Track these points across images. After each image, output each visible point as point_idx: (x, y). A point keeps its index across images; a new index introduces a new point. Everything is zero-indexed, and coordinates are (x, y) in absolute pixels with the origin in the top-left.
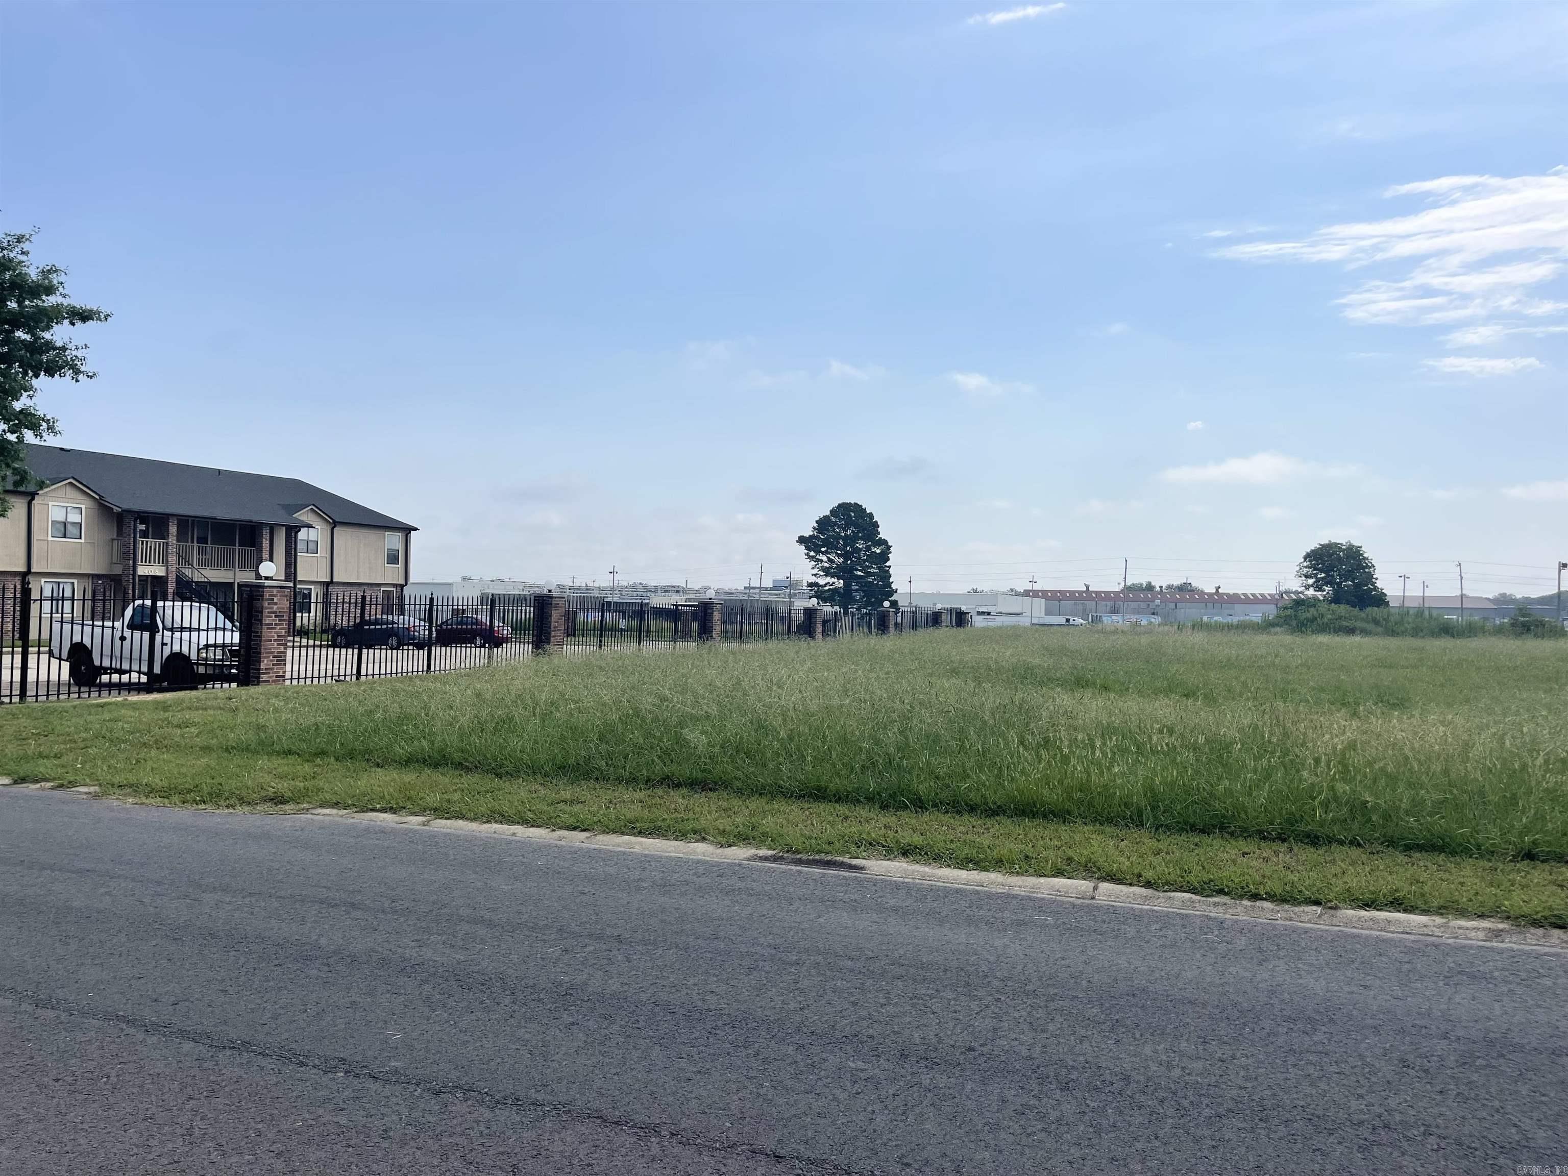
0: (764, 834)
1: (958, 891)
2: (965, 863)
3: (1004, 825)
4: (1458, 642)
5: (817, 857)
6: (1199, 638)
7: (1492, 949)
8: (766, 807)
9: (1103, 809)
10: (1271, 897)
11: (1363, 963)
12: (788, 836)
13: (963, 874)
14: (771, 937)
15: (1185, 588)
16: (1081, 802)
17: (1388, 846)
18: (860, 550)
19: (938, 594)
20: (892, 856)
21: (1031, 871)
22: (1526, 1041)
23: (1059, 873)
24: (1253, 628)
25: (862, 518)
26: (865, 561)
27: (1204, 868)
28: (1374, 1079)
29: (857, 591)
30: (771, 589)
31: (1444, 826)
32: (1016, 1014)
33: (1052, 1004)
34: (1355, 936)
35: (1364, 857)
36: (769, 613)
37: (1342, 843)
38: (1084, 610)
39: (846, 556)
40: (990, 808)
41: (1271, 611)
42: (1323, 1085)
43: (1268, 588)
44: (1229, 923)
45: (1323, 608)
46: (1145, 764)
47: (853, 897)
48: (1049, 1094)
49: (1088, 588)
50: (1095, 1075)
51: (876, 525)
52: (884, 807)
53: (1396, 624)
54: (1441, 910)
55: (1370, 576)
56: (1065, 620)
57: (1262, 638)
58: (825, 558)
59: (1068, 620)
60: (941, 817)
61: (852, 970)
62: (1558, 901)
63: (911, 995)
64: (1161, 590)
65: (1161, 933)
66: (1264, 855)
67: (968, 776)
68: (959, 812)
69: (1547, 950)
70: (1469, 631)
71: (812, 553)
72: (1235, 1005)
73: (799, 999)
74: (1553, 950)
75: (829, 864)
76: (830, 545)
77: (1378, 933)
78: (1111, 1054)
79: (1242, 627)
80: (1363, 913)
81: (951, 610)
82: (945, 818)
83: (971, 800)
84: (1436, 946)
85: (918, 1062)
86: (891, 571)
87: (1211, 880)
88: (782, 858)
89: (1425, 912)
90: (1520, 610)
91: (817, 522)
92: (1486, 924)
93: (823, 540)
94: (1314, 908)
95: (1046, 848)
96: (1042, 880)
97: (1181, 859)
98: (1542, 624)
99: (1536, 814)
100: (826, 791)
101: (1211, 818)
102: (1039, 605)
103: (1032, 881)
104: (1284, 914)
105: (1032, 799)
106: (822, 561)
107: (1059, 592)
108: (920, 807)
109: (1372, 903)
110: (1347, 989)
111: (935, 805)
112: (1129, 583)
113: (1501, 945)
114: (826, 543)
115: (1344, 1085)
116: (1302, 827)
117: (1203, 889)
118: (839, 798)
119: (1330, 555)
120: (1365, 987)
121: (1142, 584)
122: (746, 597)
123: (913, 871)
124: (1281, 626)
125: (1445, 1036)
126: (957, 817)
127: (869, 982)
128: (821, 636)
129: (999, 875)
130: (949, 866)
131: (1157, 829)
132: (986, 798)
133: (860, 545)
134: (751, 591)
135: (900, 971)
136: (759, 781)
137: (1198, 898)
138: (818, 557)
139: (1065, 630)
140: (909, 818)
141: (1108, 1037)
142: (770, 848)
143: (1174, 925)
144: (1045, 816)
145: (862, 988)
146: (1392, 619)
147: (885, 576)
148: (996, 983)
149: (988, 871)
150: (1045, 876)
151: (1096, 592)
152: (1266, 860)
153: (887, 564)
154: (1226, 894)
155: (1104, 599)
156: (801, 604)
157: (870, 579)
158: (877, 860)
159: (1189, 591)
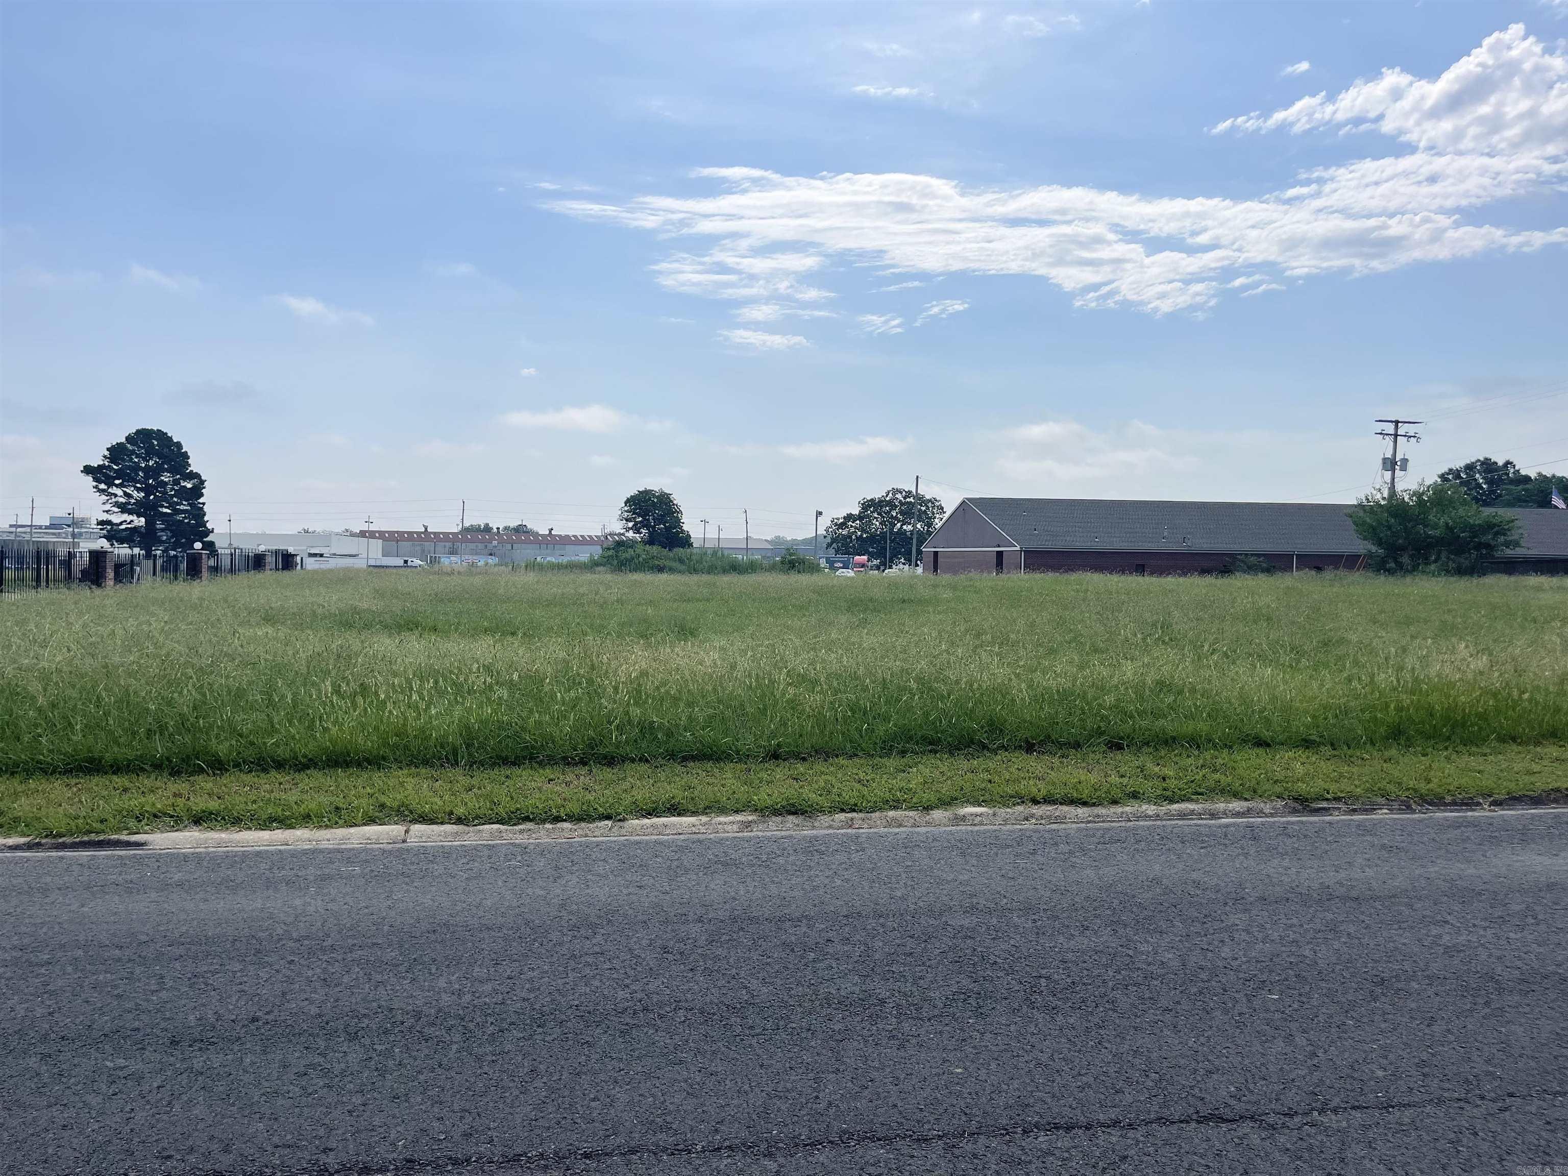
0: (16, 820)
1: (258, 854)
2: (268, 823)
3: (315, 779)
4: (741, 577)
5: (86, 838)
6: (531, 577)
7: (742, 839)
8: (20, 788)
9: (419, 752)
10: (570, 818)
11: (641, 865)
12: (47, 818)
13: (265, 835)
14: (16, 938)
15: (520, 530)
16: (396, 746)
17: (669, 759)
18: (166, 484)
19: (264, 535)
20: (181, 826)
21: (341, 822)
22: (760, 913)
23: (371, 821)
24: (581, 568)
25: (169, 447)
26: (172, 496)
27: (512, 798)
28: (639, 969)
29: (162, 530)
30: (47, 528)
31: (713, 737)
32: (310, 973)
33: (349, 955)
34: (638, 843)
35: (650, 771)
36: (43, 556)
37: (633, 761)
38: (423, 551)
39: (148, 490)
40: (300, 762)
41: (597, 551)
42: (597, 983)
43: (595, 531)
44: (532, 847)
45: (640, 549)
46: (463, 704)
47: (129, 877)
48: (336, 1048)
49: (426, 529)
50: (385, 1019)
51: (186, 456)
52: (175, 773)
53: (697, 562)
54: (706, 810)
55: (678, 521)
56: (402, 562)
57: (589, 576)
58: (119, 492)
59: (406, 562)
60: (244, 777)
61: (119, 960)
62: (793, 792)
63: (189, 975)
64: (498, 532)
65: (468, 867)
66: (568, 779)
67: (277, 731)
68: (265, 770)
69: (783, 833)
70: (751, 568)
71: (103, 486)
72: (527, 924)
73: (48, 1003)
74: (788, 833)
75: (100, 845)
76: (127, 477)
77: (656, 837)
78: (405, 994)
79: (571, 567)
80: (646, 821)
81: (276, 552)
82: (248, 778)
83: (279, 756)
84: (700, 841)
85: (190, 1046)
86: (206, 508)
87: (518, 809)
88: (39, 845)
89: (694, 813)
90: (788, 549)
91: (108, 449)
92: (739, 817)
93: (116, 471)
94: (606, 822)
95: (358, 797)
96: (353, 830)
97: (491, 792)
98: (802, 562)
99: (780, 720)
100: (100, 761)
101: (522, 750)
102: (376, 546)
103: (340, 832)
104: (581, 832)
105: (346, 748)
106: (116, 496)
107: (397, 532)
108: (220, 769)
109: (654, 811)
110: (625, 892)
111: (237, 765)
112: (467, 524)
113: (749, 834)
114: (120, 474)
115: (613, 979)
116: (602, 750)
117: (510, 819)
118: (117, 768)
119: (646, 501)
120: (640, 887)
121: (479, 526)
122: (12, 537)
123: (206, 839)
124: (604, 566)
125: (700, 920)
126: (262, 775)
127: (138, 971)
128: (112, 583)
129: (306, 831)
130: (250, 829)
131: (471, 766)
132: (295, 753)
133: (166, 477)
134: (19, 530)
135: (181, 950)
136: (10, 758)
137: (505, 827)
138: (110, 490)
139: (401, 571)
140: (205, 783)
141: (403, 978)
142: (24, 835)
143: (481, 857)
144: (359, 765)
145: (130, 978)
146: (694, 557)
147: (198, 514)
148: (291, 944)
149: (294, 828)
150: (356, 825)
151: (435, 533)
152: (568, 784)
153: (201, 500)
154: (531, 821)
155: (441, 540)
156: (86, 546)
157: (180, 517)
158: (162, 832)
159: (524, 532)
